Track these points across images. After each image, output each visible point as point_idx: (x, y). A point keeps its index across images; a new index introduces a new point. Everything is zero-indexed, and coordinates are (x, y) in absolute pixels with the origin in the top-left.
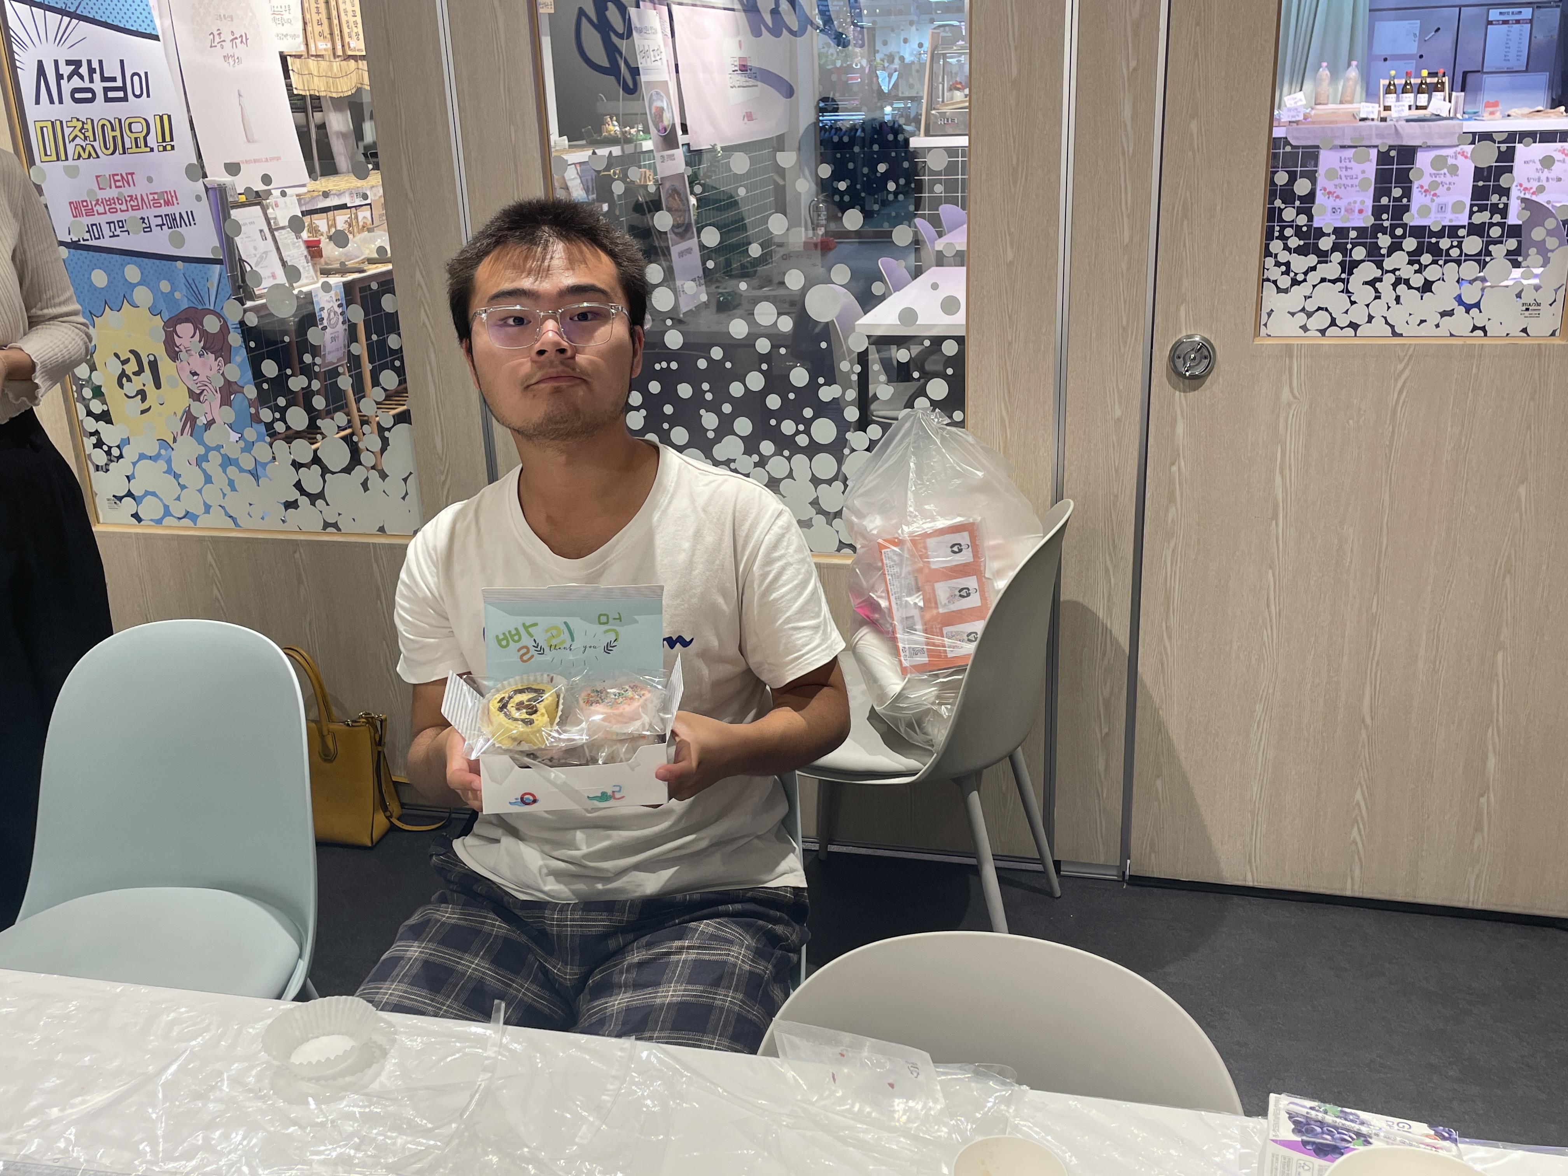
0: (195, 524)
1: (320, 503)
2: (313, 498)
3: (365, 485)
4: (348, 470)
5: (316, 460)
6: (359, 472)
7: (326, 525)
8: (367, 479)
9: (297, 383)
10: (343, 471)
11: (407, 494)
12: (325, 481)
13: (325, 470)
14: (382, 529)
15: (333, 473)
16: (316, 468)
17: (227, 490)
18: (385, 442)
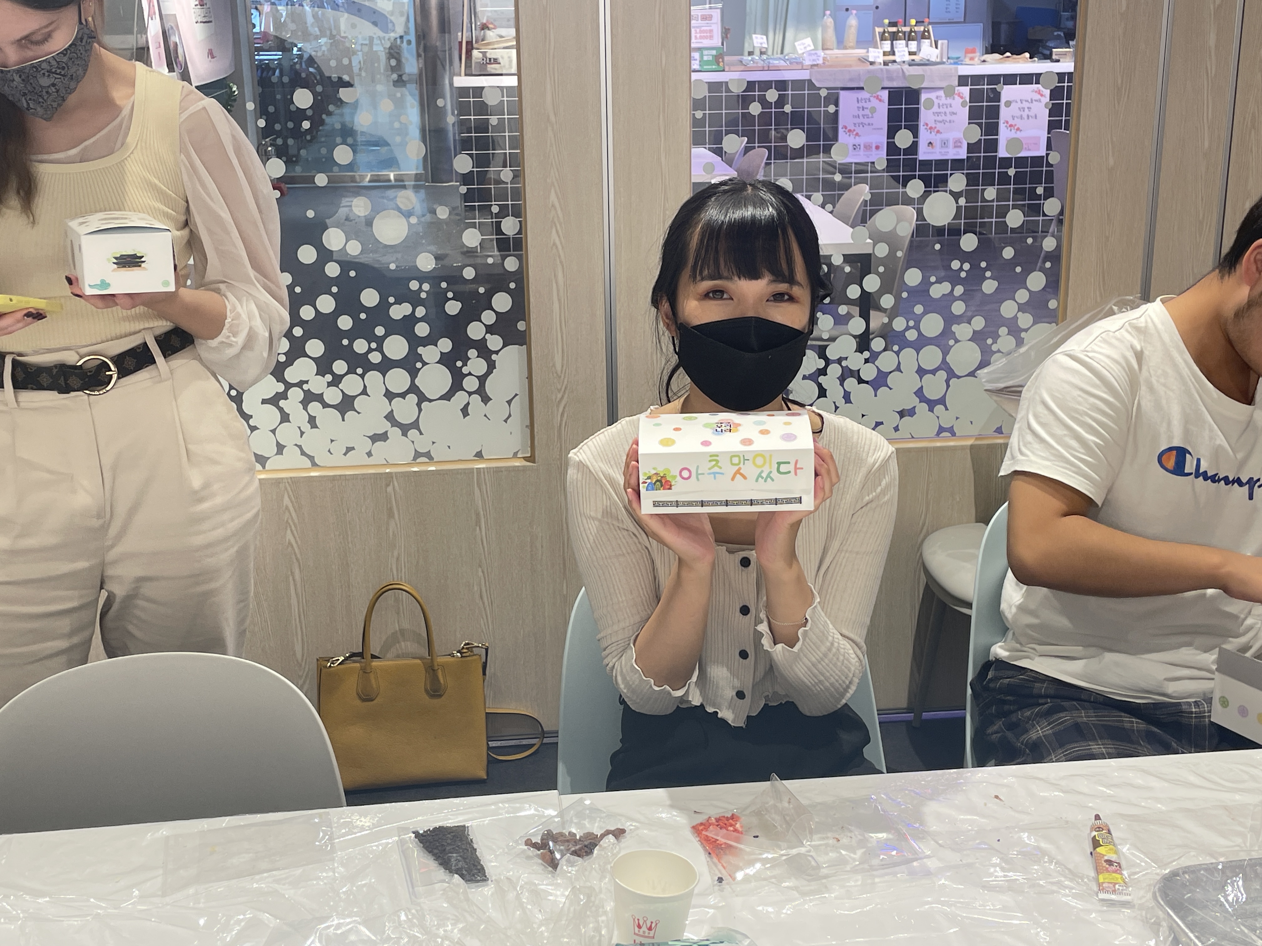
0: (264, 467)
1: (413, 433)
2: (405, 429)
3: (465, 411)
4: (447, 397)
5: (413, 389)
6: (460, 398)
7: (418, 455)
8: (468, 404)
9: (398, 312)
10: (441, 398)
11: (510, 416)
12: (420, 410)
13: (422, 399)
14: (479, 455)
15: (430, 401)
16: (412, 398)
17: (306, 427)
18: (491, 366)
